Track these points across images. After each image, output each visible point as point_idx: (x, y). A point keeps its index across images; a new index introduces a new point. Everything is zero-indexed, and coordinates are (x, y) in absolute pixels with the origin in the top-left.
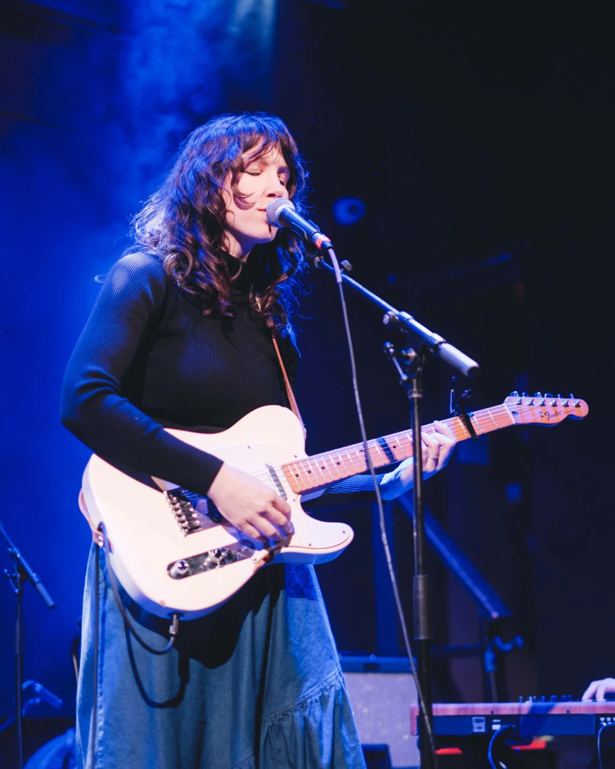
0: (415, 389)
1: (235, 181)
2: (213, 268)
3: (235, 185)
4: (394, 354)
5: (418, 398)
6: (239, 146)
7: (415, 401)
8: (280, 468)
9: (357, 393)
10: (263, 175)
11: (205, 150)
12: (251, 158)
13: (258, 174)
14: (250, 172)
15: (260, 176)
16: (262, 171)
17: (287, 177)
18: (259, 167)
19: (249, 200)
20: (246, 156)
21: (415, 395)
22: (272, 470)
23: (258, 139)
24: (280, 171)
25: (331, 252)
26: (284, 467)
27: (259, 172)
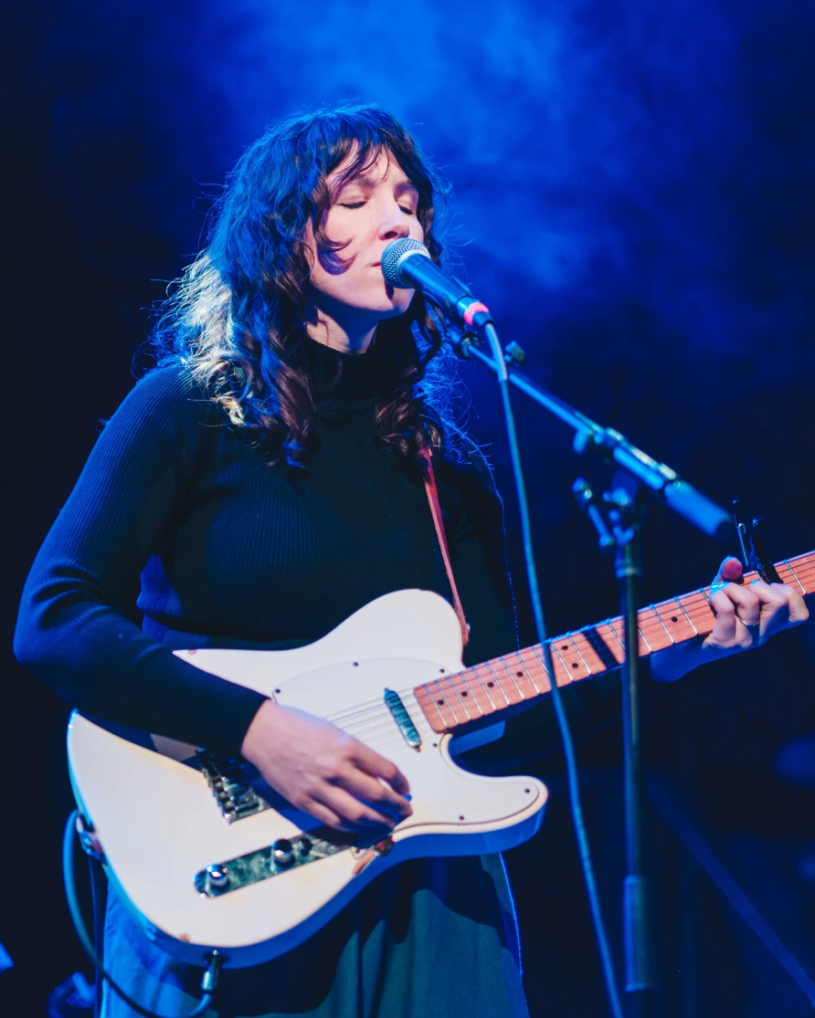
0: (628, 560)
1: (320, 221)
2: (284, 387)
3: (320, 227)
4: (594, 501)
5: (633, 577)
6: (319, 166)
7: (629, 582)
8: (411, 692)
9: (531, 569)
10: (371, 202)
11: (265, 182)
12: (344, 179)
13: (361, 204)
14: (346, 202)
15: (365, 206)
16: (367, 198)
17: (413, 199)
18: (363, 191)
19: (344, 254)
20: (332, 180)
21: (629, 571)
22: (393, 699)
23: (349, 147)
24: (399, 190)
25: (490, 329)
26: (420, 690)
27: (362, 200)
